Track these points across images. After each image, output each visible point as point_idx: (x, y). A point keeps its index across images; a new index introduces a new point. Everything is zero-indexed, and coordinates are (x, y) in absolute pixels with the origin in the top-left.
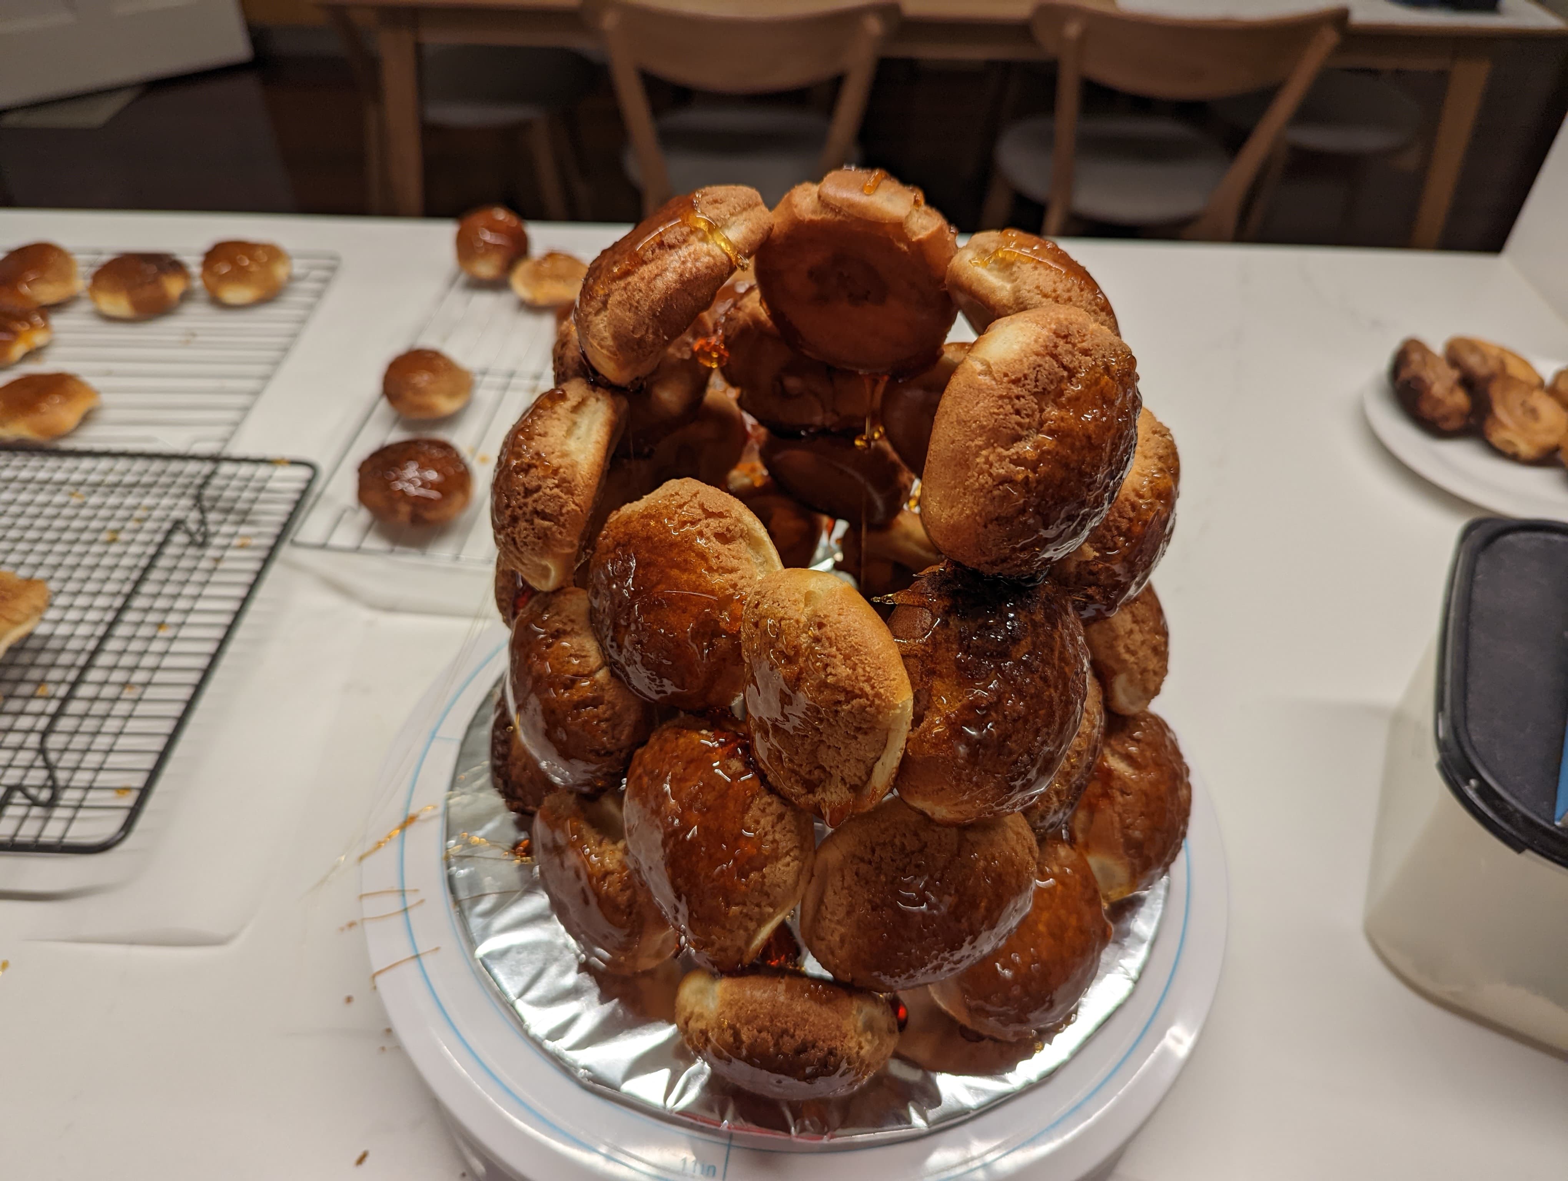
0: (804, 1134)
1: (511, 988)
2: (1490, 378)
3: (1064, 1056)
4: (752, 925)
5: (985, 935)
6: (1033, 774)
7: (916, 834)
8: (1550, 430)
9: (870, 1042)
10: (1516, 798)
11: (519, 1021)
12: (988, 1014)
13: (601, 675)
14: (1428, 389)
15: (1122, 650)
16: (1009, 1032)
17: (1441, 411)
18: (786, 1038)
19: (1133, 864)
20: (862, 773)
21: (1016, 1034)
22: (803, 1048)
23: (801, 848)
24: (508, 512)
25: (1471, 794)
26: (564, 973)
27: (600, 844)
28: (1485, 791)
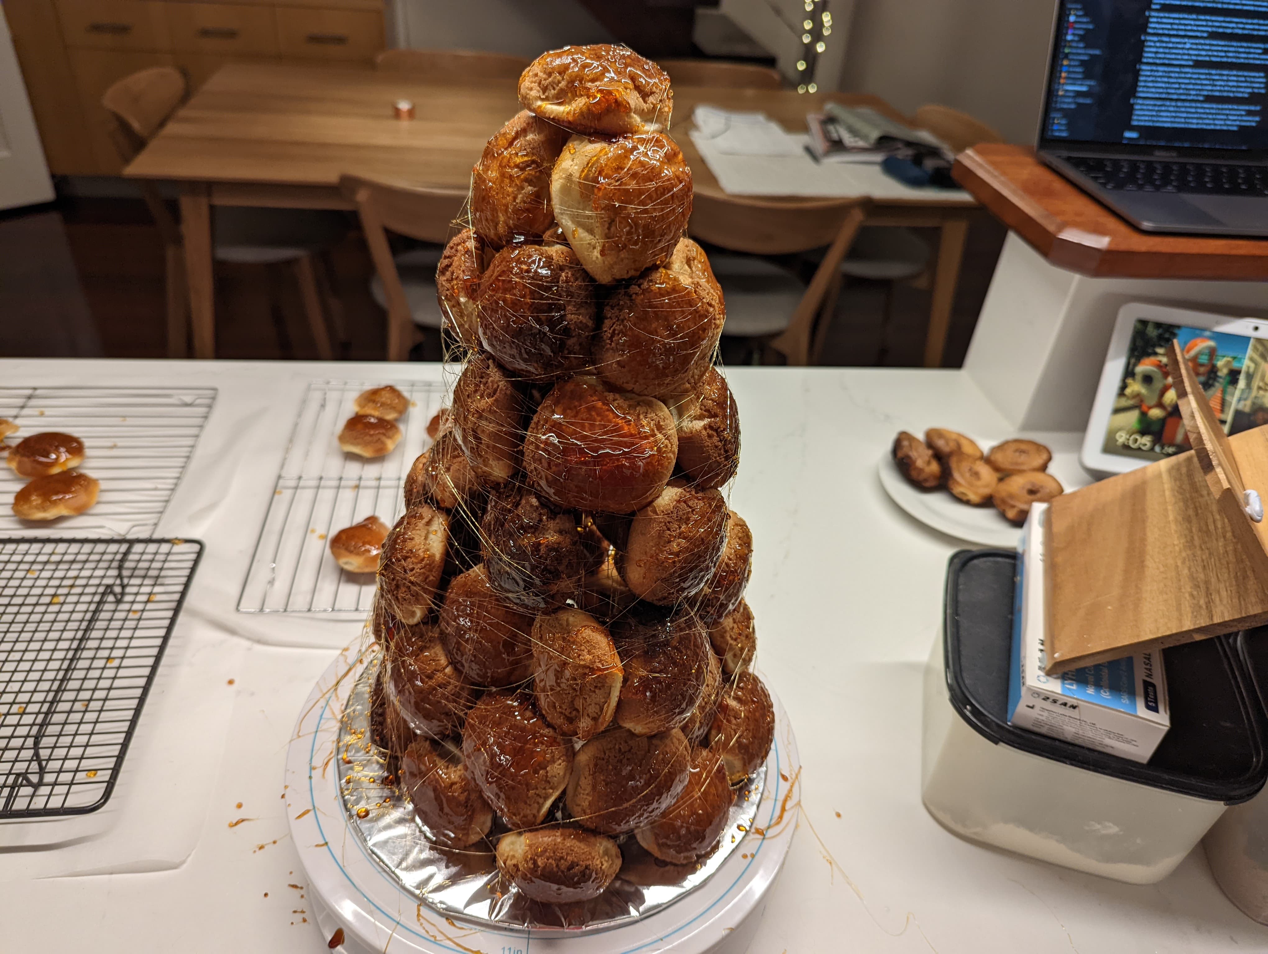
0: (571, 927)
1: (390, 861)
2: (950, 454)
3: (712, 871)
4: (541, 801)
5: (664, 796)
6: (684, 706)
7: (626, 742)
8: (987, 486)
9: (607, 861)
10: (992, 714)
11: (397, 880)
12: (669, 847)
13: (448, 670)
14: (914, 462)
15: (729, 638)
16: (681, 858)
17: (921, 477)
18: (562, 861)
19: (743, 758)
20: (598, 711)
21: (685, 858)
22: (571, 867)
23: (566, 755)
24: (395, 582)
25: (968, 713)
26: (421, 851)
27: (447, 768)
28: (975, 711)
